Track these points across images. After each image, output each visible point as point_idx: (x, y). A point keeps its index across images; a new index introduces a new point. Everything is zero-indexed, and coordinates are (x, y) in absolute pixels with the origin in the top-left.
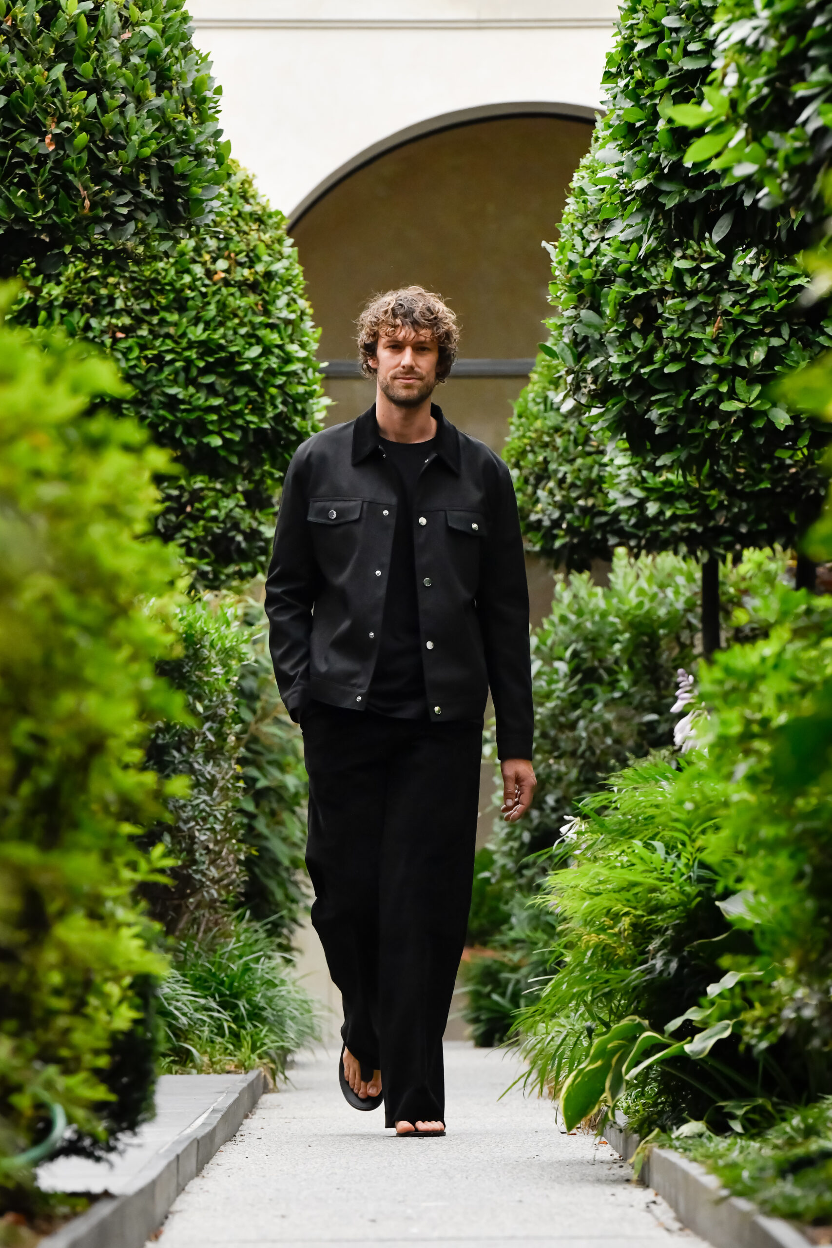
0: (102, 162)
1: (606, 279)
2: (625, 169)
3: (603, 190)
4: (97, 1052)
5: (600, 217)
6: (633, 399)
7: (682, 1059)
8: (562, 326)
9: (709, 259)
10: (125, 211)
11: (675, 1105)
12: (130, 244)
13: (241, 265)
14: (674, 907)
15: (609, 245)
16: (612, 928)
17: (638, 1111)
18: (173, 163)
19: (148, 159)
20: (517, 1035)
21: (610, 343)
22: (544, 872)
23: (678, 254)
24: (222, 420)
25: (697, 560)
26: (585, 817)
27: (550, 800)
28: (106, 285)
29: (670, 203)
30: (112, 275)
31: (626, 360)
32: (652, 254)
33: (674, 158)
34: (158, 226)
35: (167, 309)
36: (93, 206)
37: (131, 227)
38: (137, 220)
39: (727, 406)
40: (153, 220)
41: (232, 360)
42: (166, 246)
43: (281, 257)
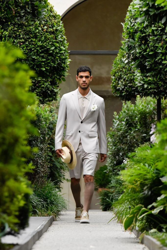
0: (17, 2)
1: (136, 32)
2: (141, 5)
3: (136, 11)
4: (16, 211)
5: (135, 17)
6: (142, 60)
7: (151, 215)
8: (125, 43)
9: (160, 27)
10: (23, 14)
11: (150, 225)
12: (24, 22)
13: (50, 27)
14: (150, 179)
15: (137, 24)
16: (135, 184)
17: (141, 226)
18: (34, 3)
19: (28, 2)
20: (112, 208)
21: (137, 47)
22: (119, 171)
23: (153, 26)
24: (45, 64)
25: (156, 98)
26: (129, 158)
27: (121, 154)
28: (18, 32)
29: (152, 14)
30: (20, 30)
31: (140, 51)
32: (147, 26)
33: (153, 3)
34: (31, 18)
35: (33, 38)
36: (15, 13)
37: (24, 18)
38: (26, 17)
39: (164, 62)
40: (29, 17)
41: (48, 50)
42: (32, 23)
43: (59, 26)
